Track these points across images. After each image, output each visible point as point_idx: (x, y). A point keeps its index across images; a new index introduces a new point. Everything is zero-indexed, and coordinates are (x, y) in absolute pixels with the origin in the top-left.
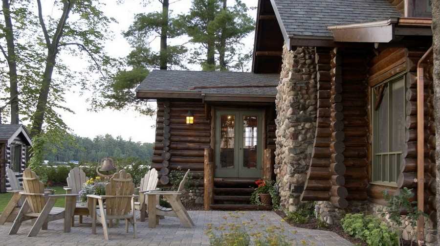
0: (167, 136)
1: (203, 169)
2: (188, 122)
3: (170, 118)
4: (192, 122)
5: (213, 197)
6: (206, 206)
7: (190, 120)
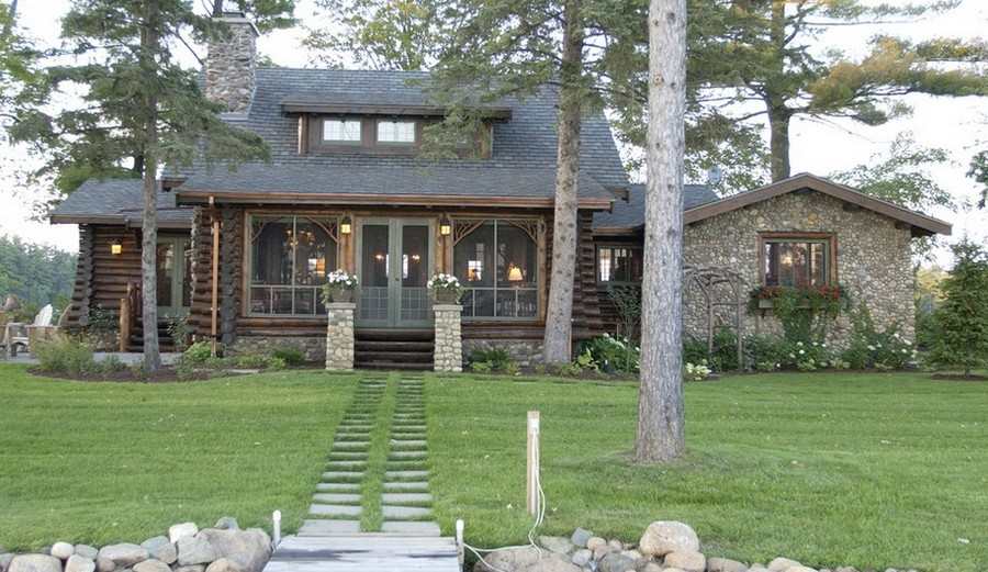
0: (90, 268)
1: (119, 308)
2: (114, 252)
3: (94, 245)
4: (119, 252)
5: (129, 337)
6: (122, 348)
7: (116, 249)
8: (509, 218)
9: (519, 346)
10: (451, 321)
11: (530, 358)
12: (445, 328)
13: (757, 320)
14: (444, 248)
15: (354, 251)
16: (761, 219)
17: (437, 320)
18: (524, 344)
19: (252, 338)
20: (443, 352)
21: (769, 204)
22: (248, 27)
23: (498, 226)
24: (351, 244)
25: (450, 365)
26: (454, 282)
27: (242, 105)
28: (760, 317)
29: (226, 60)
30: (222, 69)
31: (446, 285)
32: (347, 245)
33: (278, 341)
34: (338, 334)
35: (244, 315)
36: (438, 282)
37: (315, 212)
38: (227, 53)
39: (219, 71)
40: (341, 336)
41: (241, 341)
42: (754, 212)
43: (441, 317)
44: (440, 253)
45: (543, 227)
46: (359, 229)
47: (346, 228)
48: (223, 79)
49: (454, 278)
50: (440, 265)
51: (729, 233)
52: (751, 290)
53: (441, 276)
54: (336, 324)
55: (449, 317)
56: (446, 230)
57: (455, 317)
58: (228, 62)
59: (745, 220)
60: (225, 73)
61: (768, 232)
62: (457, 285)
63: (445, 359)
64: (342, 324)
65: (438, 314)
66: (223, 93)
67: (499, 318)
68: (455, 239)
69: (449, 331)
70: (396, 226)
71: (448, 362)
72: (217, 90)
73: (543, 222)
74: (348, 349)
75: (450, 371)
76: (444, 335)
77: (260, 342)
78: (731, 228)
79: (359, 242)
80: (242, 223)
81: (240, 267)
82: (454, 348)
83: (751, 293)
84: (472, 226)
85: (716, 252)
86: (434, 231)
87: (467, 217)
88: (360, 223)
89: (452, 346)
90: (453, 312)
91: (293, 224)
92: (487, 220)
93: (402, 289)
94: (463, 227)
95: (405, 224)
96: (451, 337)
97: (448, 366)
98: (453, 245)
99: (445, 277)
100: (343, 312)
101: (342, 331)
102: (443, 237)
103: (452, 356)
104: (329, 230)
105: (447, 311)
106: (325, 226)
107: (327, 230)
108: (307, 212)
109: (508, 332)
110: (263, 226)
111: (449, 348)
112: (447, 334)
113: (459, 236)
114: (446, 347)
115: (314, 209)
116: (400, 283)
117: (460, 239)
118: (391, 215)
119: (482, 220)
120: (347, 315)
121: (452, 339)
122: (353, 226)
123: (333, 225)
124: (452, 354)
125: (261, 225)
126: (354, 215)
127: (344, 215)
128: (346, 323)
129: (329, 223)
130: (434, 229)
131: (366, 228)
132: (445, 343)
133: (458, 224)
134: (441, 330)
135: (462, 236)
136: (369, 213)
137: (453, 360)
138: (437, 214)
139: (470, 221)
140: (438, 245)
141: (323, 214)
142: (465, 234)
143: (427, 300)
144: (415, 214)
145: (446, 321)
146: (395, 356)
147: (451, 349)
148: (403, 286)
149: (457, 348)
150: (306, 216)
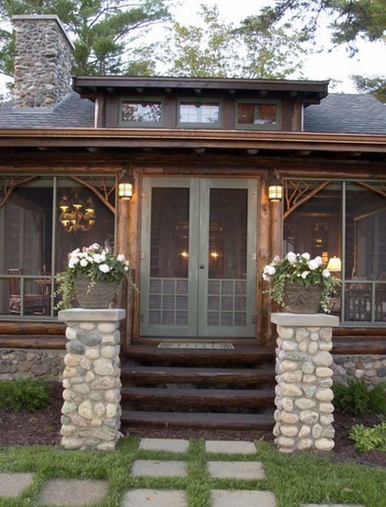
8: (364, 179)
9: (376, 367)
10: (314, 346)
12: (300, 361)
14: (271, 222)
15: (139, 226)
17: (285, 344)
20: (297, 410)
22: (54, 24)
23: (347, 192)
24: (134, 215)
25: (310, 436)
27: (48, 100)
29: (33, 56)
30: (29, 65)
31: (305, 275)
32: (128, 216)
33: (30, 355)
34: (84, 373)
36: (284, 267)
37: (83, 169)
38: (33, 50)
39: (26, 67)
40: (90, 375)
43: (293, 338)
44: (264, 228)
46: (146, 193)
47: (125, 190)
48: (29, 74)
50: (264, 246)
53: (291, 257)
54: (82, 352)
55: (310, 340)
56: (276, 192)
57: (321, 339)
58: (35, 59)
60: (32, 68)
63: (300, 424)
64: (91, 352)
65: (285, 333)
66: (30, 88)
68: (285, 210)
69: (308, 367)
70: (200, 189)
71: (306, 429)
72: (24, 86)
74: (105, 401)
75: (311, 448)
76: (298, 375)
79: (146, 212)
82: (318, 401)
84: (310, 191)
86: (256, 196)
87: (302, 176)
88: (148, 184)
89: (314, 398)
90: (318, 329)
91: (52, 188)
92: (331, 183)
93: (209, 282)
94: (298, 192)
95: (214, 186)
96: (313, 379)
97: (305, 437)
98: (283, 217)
99: (298, 258)
100: (96, 328)
101: (92, 367)
102: (270, 203)
103: (314, 417)
104: (104, 196)
105: (306, 327)
106: (98, 189)
107: (101, 197)
108: (70, 169)
109: (361, 344)
110: (10, 191)
111: (308, 400)
112: (304, 374)
113: (291, 205)
114: (301, 400)
115: (80, 165)
116: (206, 272)
117: (293, 208)
118: (192, 174)
119: (320, 183)
120: (106, 334)
121: (316, 384)
122: (136, 186)
123: (108, 189)
124: (314, 414)
125: (8, 188)
126: (138, 169)
127: (124, 171)
128: (100, 349)
129: (104, 186)
130: (256, 192)
131: (156, 192)
132: (300, 393)
133: (291, 188)
134: (292, 365)
135: (296, 205)
136: (160, 170)
137: (317, 426)
138: (261, 171)
139: (307, 182)
140: (263, 213)
141: (94, 172)
142: (300, 202)
143: (245, 298)
144: (228, 171)
145: (303, 346)
146: (198, 399)
147: (312, 404)
148: (209, 277)
149: (324, 402)
150: (72, 176)
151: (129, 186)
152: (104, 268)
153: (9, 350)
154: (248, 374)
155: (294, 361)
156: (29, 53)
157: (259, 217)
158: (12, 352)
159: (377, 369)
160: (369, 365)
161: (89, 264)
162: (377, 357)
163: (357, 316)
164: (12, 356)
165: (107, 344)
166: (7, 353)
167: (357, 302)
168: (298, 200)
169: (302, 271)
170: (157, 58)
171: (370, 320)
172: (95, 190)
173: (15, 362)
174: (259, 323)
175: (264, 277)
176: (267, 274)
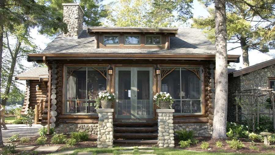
2: (37, 89)
8: (187, 67)
9: (193, 127)
10: (167, 118)
11: (198, 132)
12: (164, 122)
13: (269, 110)
14: (157, 81)
15: (115, 83)
16: (269, 73)
17: (160, 118)
18: (195, 126)
19: (66, 124)
20: (163, 136)
21: (271, 67)
24: (113, 80)
25: (168, 143)
26: (169, 96)
28: (271, 109)
31: (165, 98)
32: (111, 80)
35: (63, 114)
36: (159, 96)
37: (96, 65)
40: (106, 127)
41: (62, 126)
42: (266, 70)
43: (162, 116)
45: (203, 71)
46: (117, 72)
47: (111, 72)
49: (168, 94)
50: (155, 89)
51: (257, 78)
52: (267, 99)
53: (161, 93)
54: (103, 121)
55: (166, 116)
56: (158, 72)
57: (170, 116)
59: (263, 73)
61: (272, 77)
62: (171, 98)
63: (165, 140)
64: (106, 121)
65: (160, 114)
67: (184, 114)
68: (162, 77)
69: (166, 124)
70: (134, 71)
73: (202, 68)
74: (109, 135)
75: (168, 147)
77: (70, 127)
78: (258, 76)
79: (117, 79)
80: (62, 71)
81: (62, 91)
83: (267, 100)
84: (169, 71)
85: (253, 85)
86: (152, 73)
87: (167, 66)
88: (117, 69)
89: (168, 132)
90: (169, 113)
91: (86, 71)
92: (176, 68)
93: (138, 101)
94: (166, 71)
95: (138, 70)
96: (168, 127)
97: (166, 144)
98: (161, 80)
99: (163, 94)
100: (107, 114)
101: (106, 125)
102: (157, 75)
103: (168, 138)
104: (103, 74)
105: (165, 113)
106: (101, 71)
107: (102, 74)
108: (93, 65)
109: (187, 120)
110: (72, 72)
111: (167, 133)
112: (165, 126)
113: (164, 76)
114: (165, 133)
115: (96, 64)
116: (136, 97)
117: (164, 77)
118: (131, 66)
119: (173, 68)
120: (110, 115)
121: (169, 128)
122: (114, 70)
123: (104, 71)
124: (168, 137)
125: (71, 71)
126: (114, 65)
127: (110, 66)
128: (108, 120)
129: (103, 70)
130: (152, 72)
131: (120, 72)
132: (164, 131)
133: (163, 70)
134: (162, 123)
135: (165, 76)
136: (121, 65)
137: (169, 140)
138: (153, 65)
139: (168, 68)
140: (154, 79)
141: (100, 66)
142: (166, 75)
143: (149, 106)
144: (143, 65)
145: (164, 118)
146: (136, 136)
147: (168, 134)
148: (138, 99)
149: (171, 133)
150: (92, 67)
151: (111, 71)
152: (110, 98)
153: (72, 124)
154: (150, 129)
155: (162, 122)
156: (69, 17)
157: (153, 80)
158: (73, 125)
159: (193, 128)
160: (190, 127)
161: (105, 96)
162: (193, 124)
163: (187, 111)
164: (73, 126)
165: (110, 118)
166: (71, 125)
167: (187, 107)
168: (165, 74)
169: (164, 97)
170: (113, 10)
171: (190, 112)
172: (100, 72)
173: (74, 128)
174: (154, 114)
175: (154, 99)
176: (155, 98)
